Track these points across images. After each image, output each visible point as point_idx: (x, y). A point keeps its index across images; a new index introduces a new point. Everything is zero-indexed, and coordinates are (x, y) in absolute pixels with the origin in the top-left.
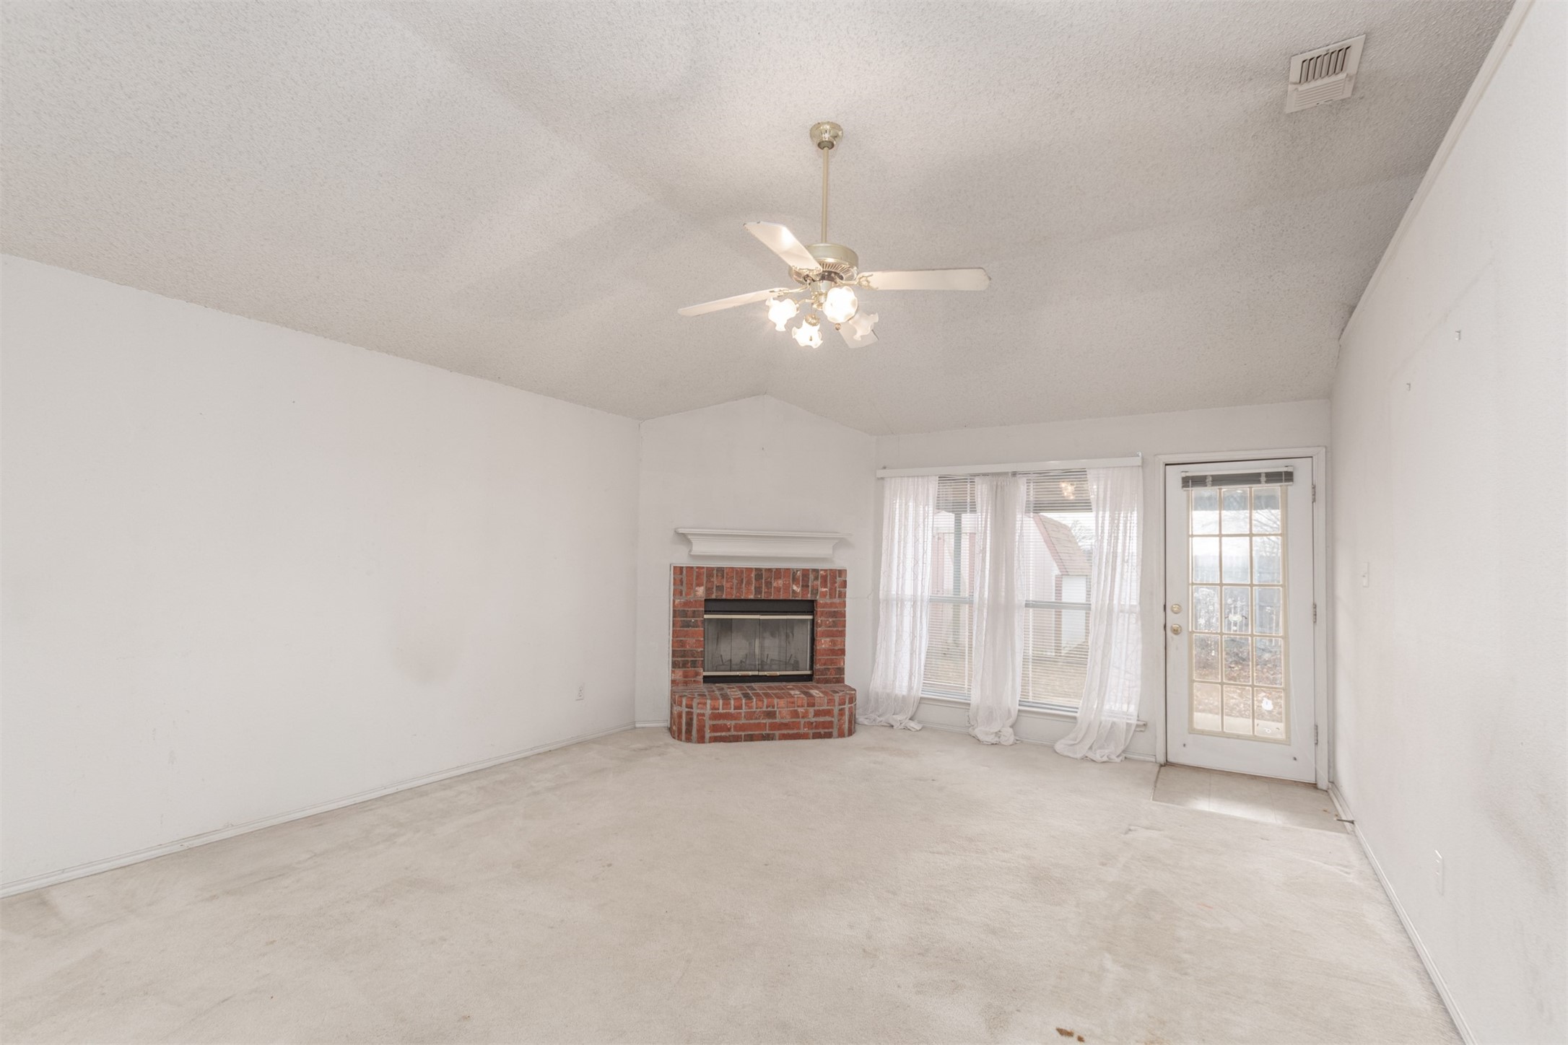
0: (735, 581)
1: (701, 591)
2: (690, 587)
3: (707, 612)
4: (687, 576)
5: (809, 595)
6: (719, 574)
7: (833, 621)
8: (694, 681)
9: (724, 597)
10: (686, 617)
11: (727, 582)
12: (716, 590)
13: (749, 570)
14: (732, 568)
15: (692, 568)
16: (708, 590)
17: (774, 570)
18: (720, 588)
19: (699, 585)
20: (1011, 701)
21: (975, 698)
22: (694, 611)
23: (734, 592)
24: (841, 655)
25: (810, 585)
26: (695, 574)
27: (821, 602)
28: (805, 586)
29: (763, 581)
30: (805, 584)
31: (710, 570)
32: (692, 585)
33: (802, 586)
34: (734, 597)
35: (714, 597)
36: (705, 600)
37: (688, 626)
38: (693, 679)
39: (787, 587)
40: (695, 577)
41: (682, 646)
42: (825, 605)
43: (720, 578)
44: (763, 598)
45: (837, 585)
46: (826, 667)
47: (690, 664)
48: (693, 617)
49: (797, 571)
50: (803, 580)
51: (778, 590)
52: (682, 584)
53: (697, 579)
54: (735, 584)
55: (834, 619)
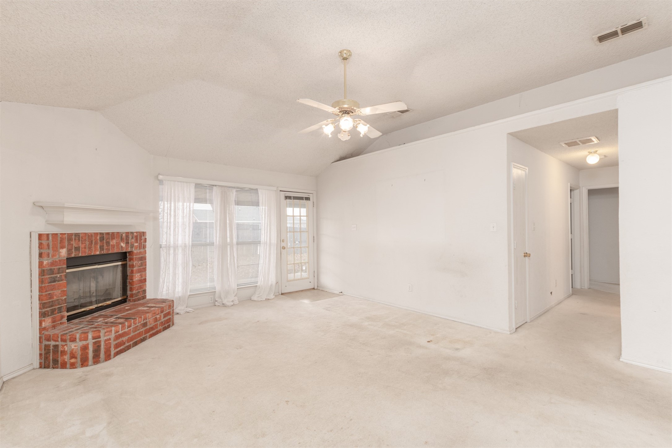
0: (87, 243)
1: (64, 253)
2: (55, 249)
3: (69, 267)
4: (53, 241)
5: (129, 248)
6: (77, 238)
7: (141, 263)
8: (60, 323)
9: (80, 255)
10: (53, 274)
11: (82, 243)
12: (75, 250)
13: (96, 234)
14: (85, 233)
15: (57, 234)
16: (69, 251)
17: (111, 234)
18: (77, 249)
19: (62, 247)
20: (234, 286)
21: (218, 288)
22: (59, 268)
23: (87, 250)
24: (145, 282)
25: (129, 242)
26: (59, 239)
27: (135, 252)
28: (127, 243)
29: (105, 241)
30: (127, 242)
31: (70, 235)
32: (57, 248)
33: (126, 243)
34: (87, 254)
35: (73, 255)
36: (67, 258)
37: (54, 281)
38: (59, 322)
39: (118, 244)
40: (59, 242)
41: (50, 298)
42: (137, 254)
43: (77, 241)
44: (105, 253)
45: (142, 241)
46: (138, 291)
47: (57, 311)
48: (59, 273)
49: (123, 234)
50: (126, 239)
51: (113, 246)
52: (49, 248)
53: (60, 243)
54: (87, 245)
55: (141, 262)
